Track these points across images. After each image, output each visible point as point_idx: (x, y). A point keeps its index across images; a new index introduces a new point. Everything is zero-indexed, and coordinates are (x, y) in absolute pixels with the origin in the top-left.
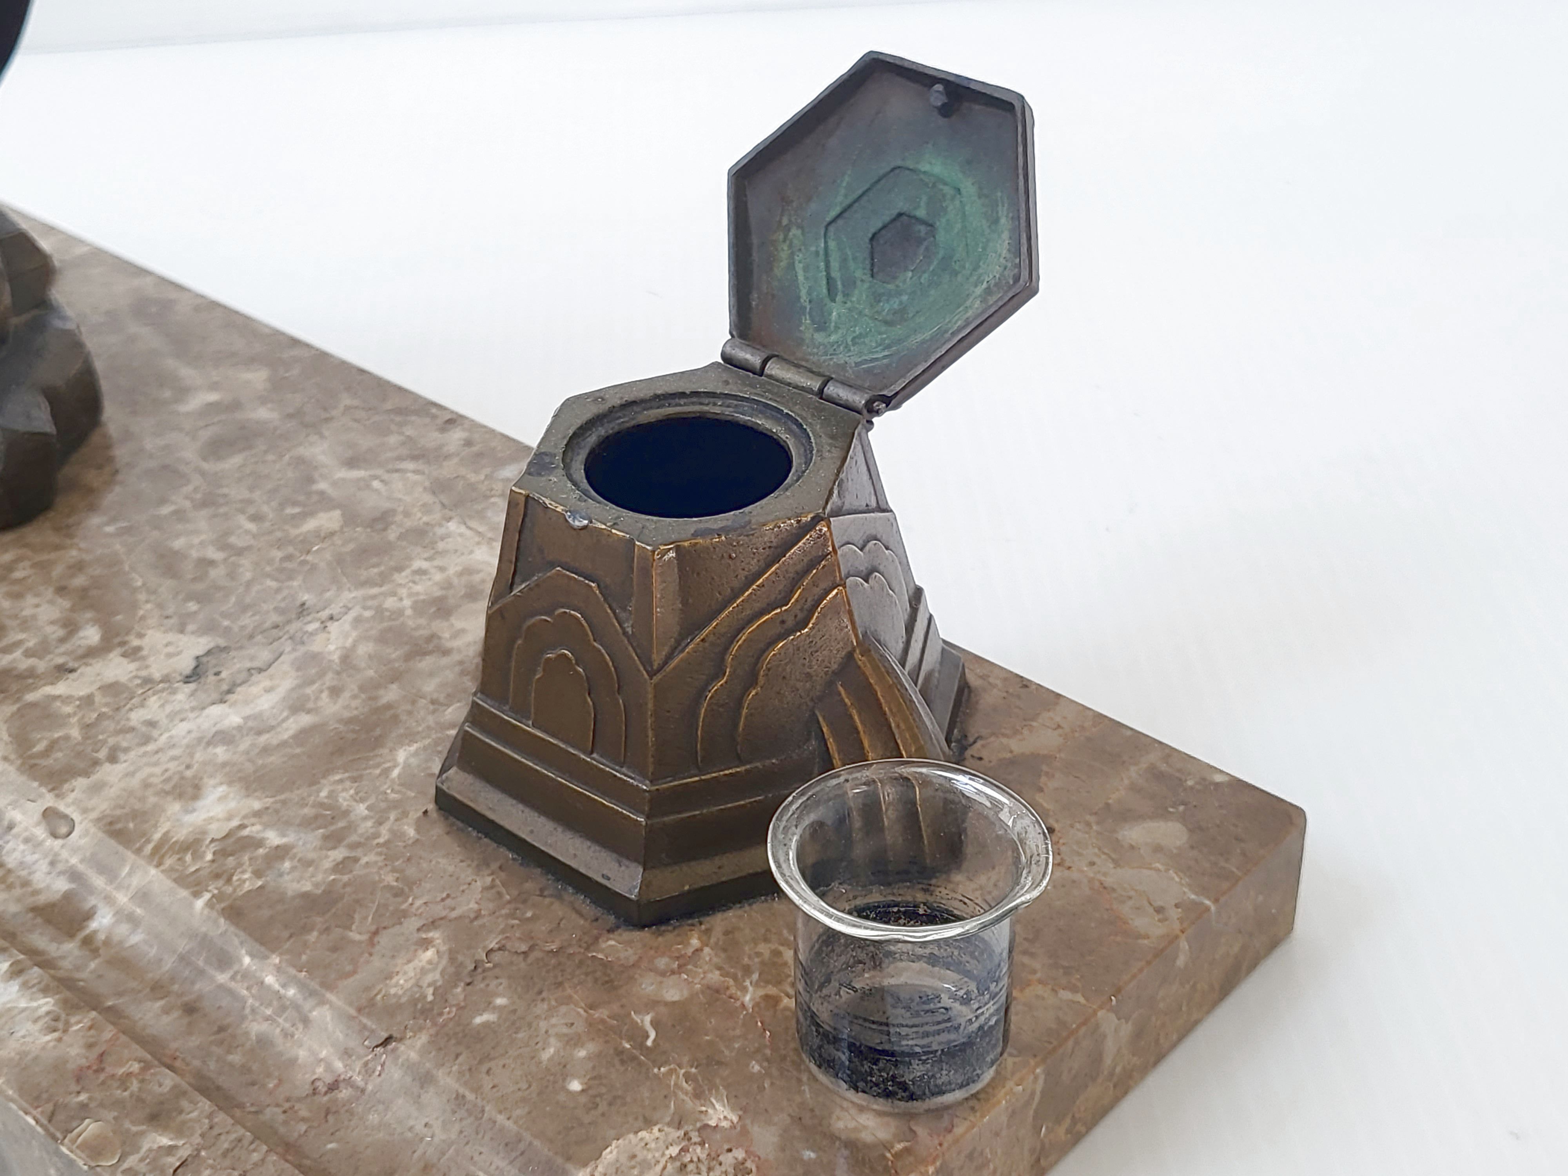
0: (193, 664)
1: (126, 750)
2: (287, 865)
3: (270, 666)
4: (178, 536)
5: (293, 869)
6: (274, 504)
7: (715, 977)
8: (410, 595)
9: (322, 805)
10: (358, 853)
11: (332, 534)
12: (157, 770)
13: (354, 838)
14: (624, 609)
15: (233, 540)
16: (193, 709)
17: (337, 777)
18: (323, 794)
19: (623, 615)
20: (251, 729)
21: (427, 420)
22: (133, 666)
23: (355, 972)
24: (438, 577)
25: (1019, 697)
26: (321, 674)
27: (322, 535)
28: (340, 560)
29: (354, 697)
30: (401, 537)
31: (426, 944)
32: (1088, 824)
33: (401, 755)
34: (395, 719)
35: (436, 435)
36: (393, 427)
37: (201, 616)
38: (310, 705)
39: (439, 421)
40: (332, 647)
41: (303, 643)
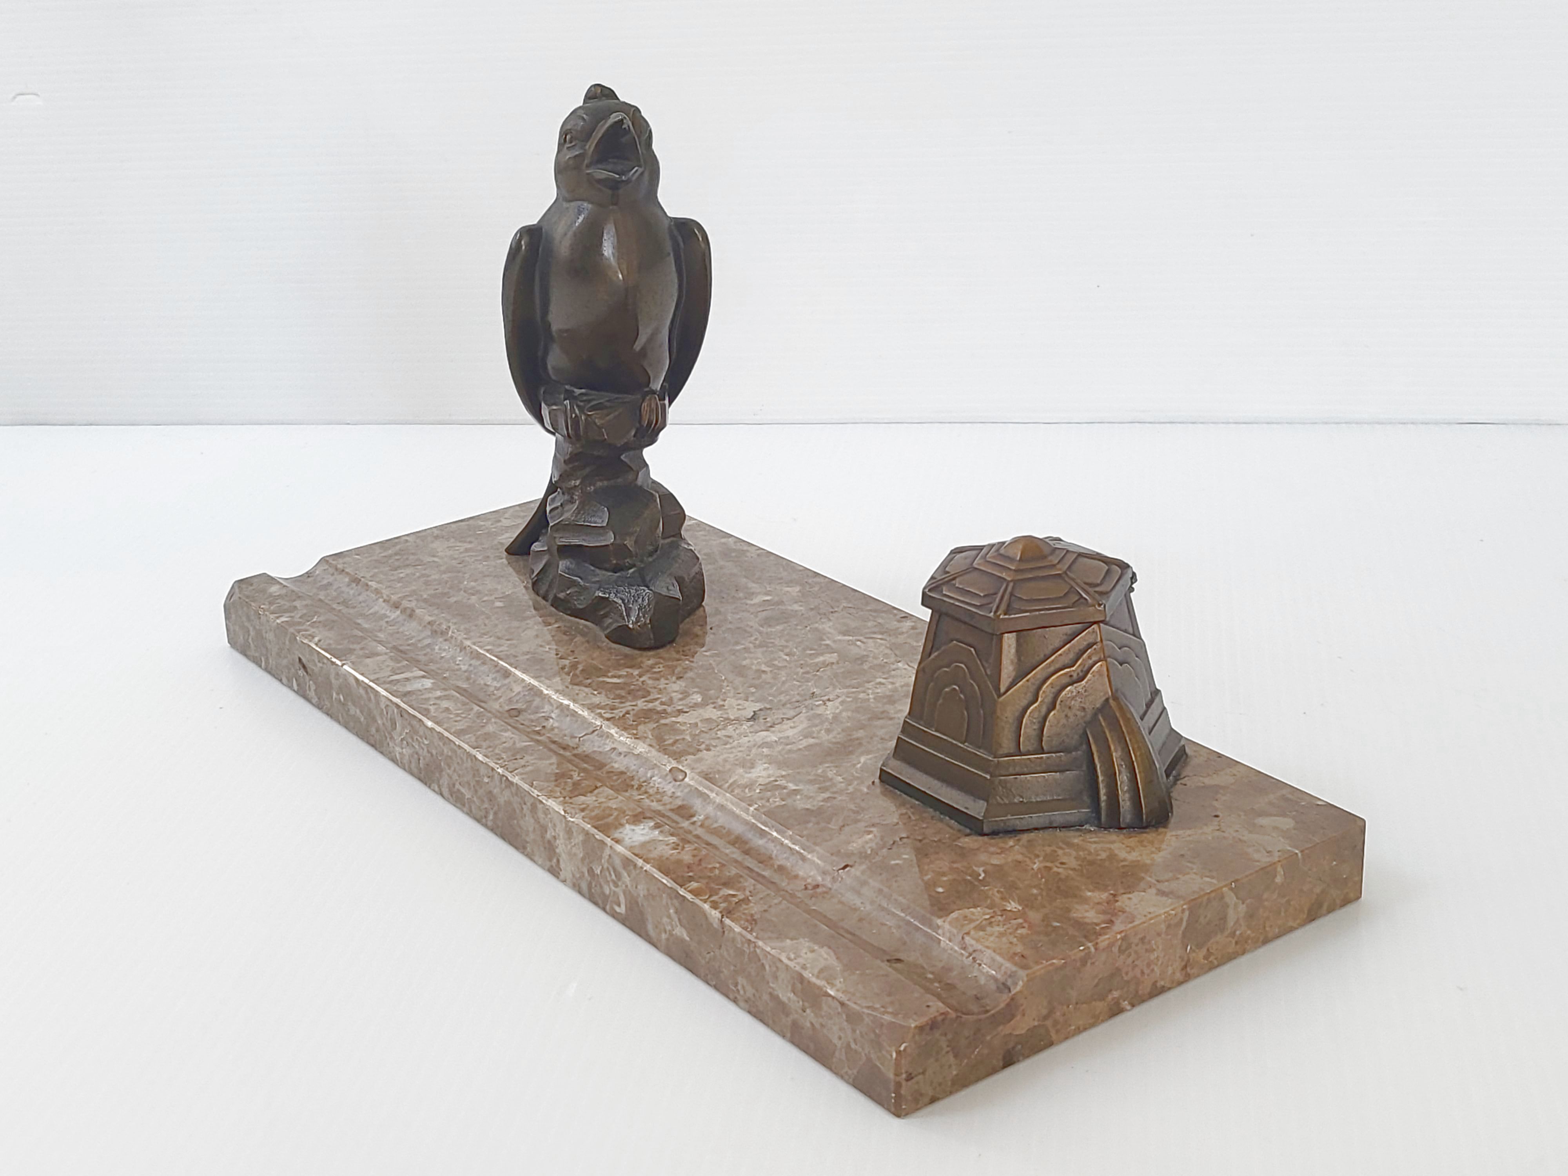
0: (752, 714)
1: (715, 746)
2: (798, 797)
3: (794, 718)
4: (745, 659)
5: (801, 799)
6: (800, 649)
7: (1020, 857)
8: (872, 694)
9: (818, 775)
10: (836, 795)
11: (833, 663)
12: (732, 756)
13: (835, 789)
14: (987, 661)
15: (776, 663)
16: (751, 732)
17: (827, 765)
18: (820, 771)
19: (986, 665)
20: (782, 743)
21: (891, 616)
22: (719, 713)
23: (831, 840)
24: (890, 686)
25: (1215, 761)
26: (822, 723)
27: (827, 663)
28: (836, 675)
29: (839, 734)
30: (871, 667)
31: (870, 832)
32: (1239, 816)
33: (862, 760)
34: (860, 744)
35: (895, 623)
36: (871, 618)
37: (756, 695)
38: (815, 735)
39: (898, 617)
40: (828, 712)
41: (812, 709)
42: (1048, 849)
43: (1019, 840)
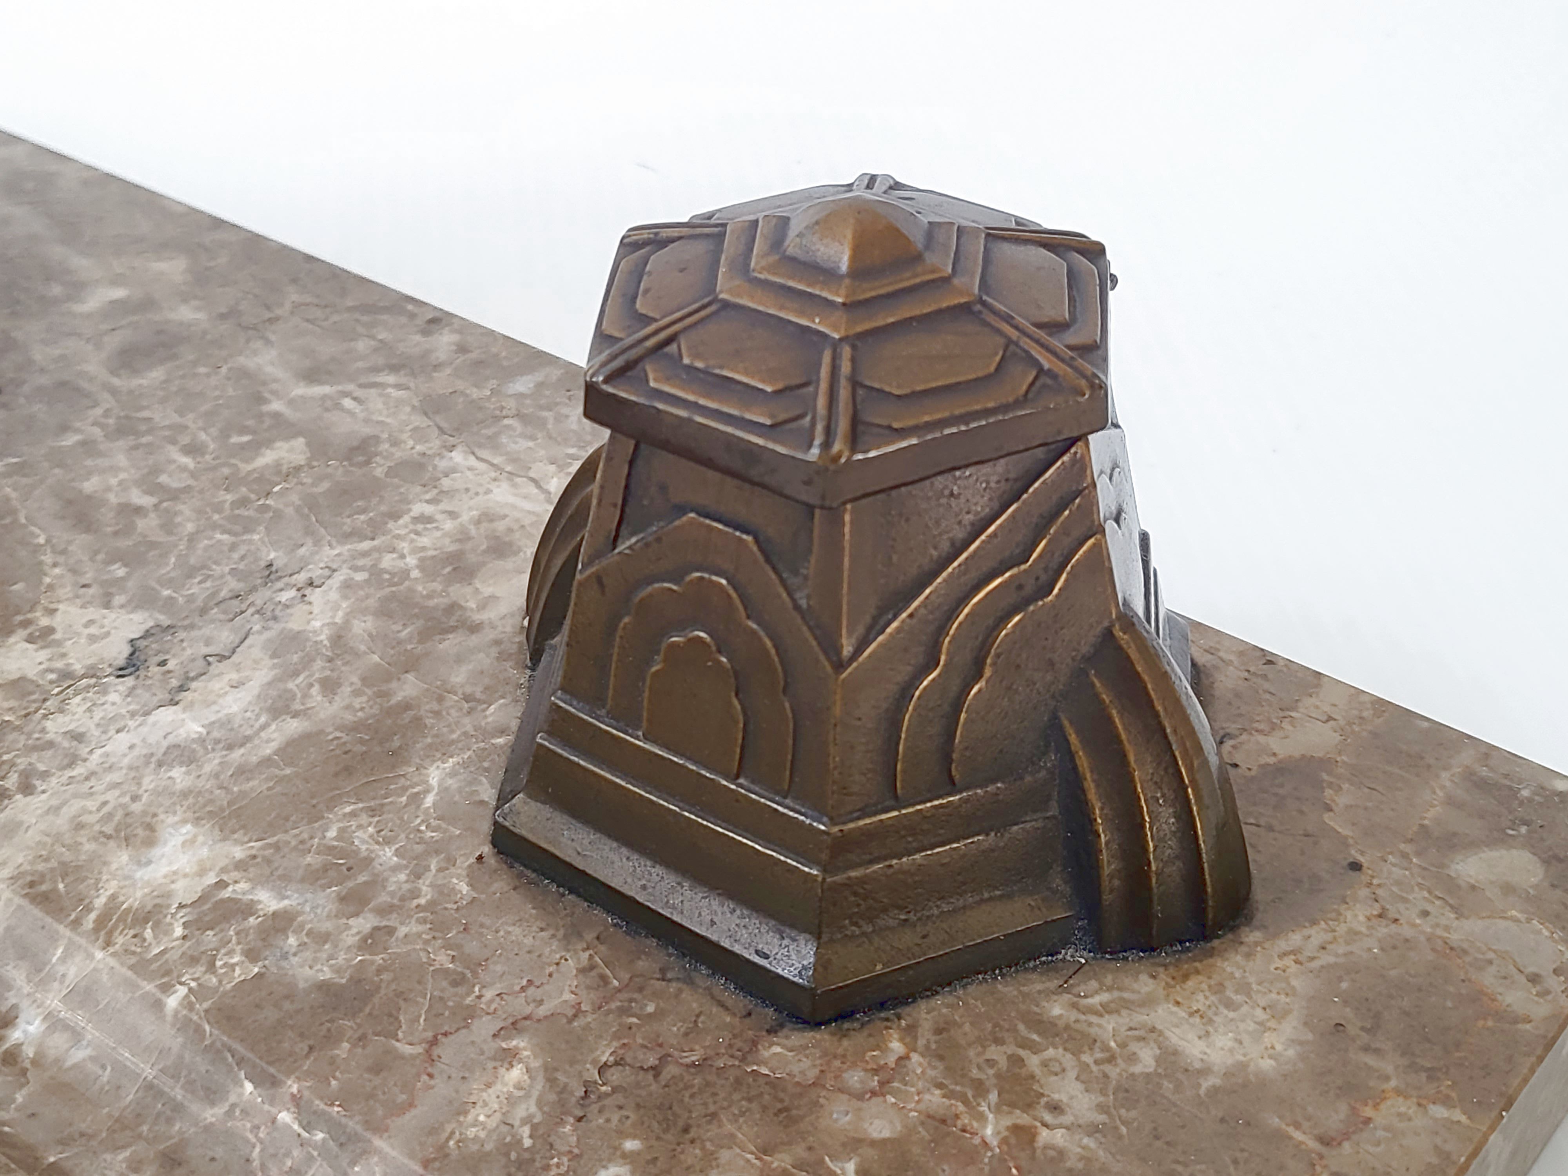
0: (127, 650)
1: (45, 775)
2: (292, 941)
3: (234, 652)
4: (89, 474)
5: (302, 945)
6: (214, 431)
7: (935, 1099)
8: (413, 551)
9: (330, 849)
10: (392, 921)
11: (298, 469)
12: (91, 804)
13: (383, 898)
14: (796, 572)
15: (163, 479)
16: (133, 714)
17: (348, 809)
18: (332, 833)
19: (793, 581)
20: (217, 741)
21: (403, 320)
22: (43, 655)
23: (411, 1105)
24: (449, 525)
25: (1265, 677)
26: (307, 662)
27: (284, 469)
28: (311, 504)
29: (357, 693)
30: (391, 472)
31: (509, 1057)
32: (1405, 856)
33: (435, 775)
34: (418, 723)
35: (418, 338)
36: (360, 329)
37: (130, 584)
38: (297, 706)
39: (420, 321)
40: (317, 624)
41: (275, 618)
42: (995, 1052)
43: (911, 1030)
